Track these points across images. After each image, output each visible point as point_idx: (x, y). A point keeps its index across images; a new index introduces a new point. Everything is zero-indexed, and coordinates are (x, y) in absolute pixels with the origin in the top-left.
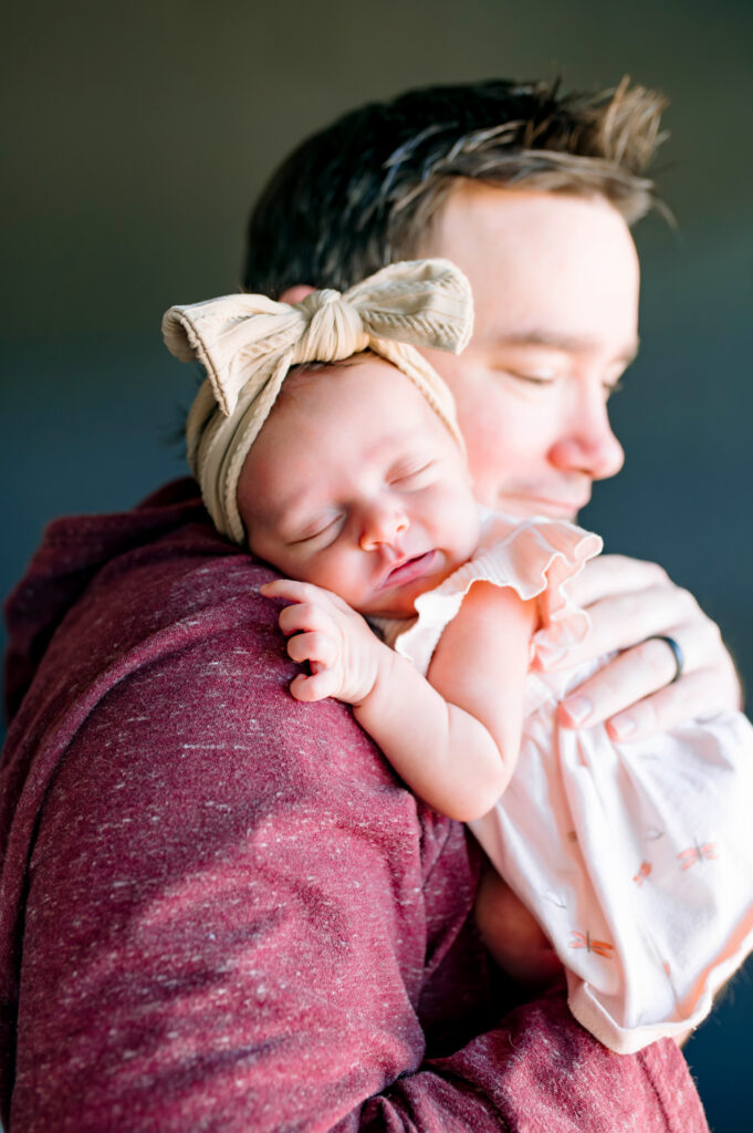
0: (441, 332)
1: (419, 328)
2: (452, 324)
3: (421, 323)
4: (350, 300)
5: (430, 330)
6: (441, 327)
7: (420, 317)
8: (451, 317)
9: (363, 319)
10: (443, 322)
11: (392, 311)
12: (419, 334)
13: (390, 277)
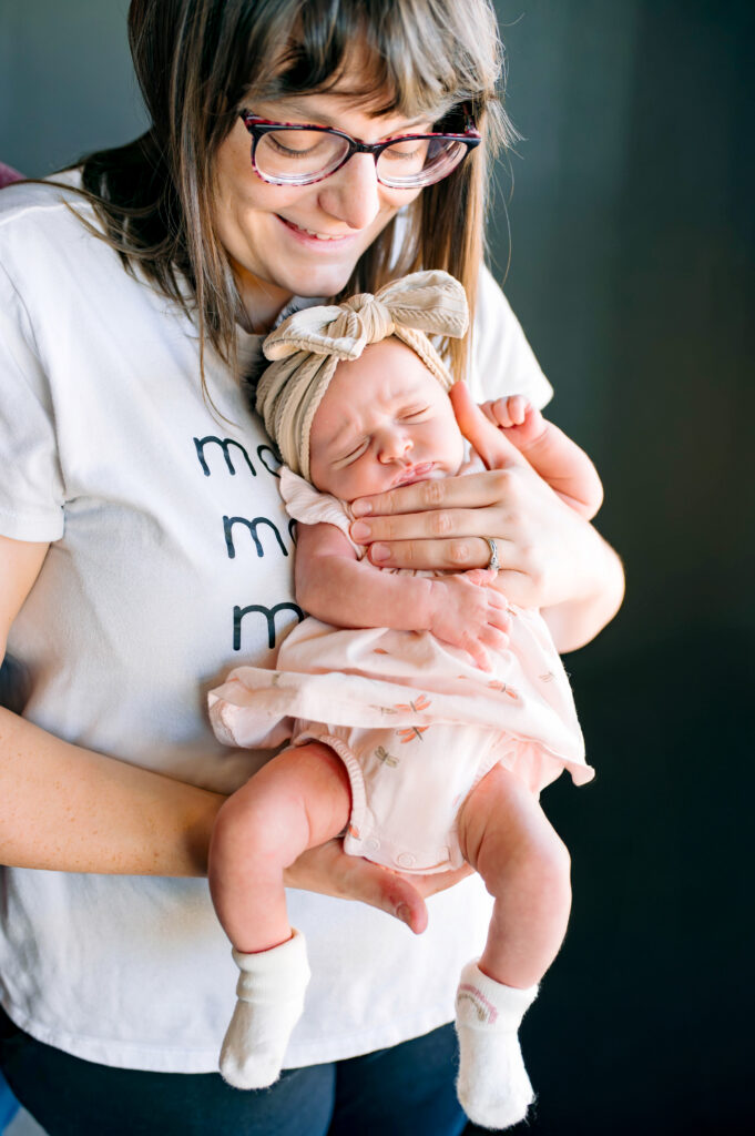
0: (449, 323)
1: (434, 320)
2: (457, 317)
3: (435, 316)
4: (381, 300)
5: (442, 321)
6: (449, 319)
7: (435, 312)
8: (455, 313)
9: (392, 314)
10: (450, 315)
11: (413, 307)
12: (434, 323)
13: (408, 284)
